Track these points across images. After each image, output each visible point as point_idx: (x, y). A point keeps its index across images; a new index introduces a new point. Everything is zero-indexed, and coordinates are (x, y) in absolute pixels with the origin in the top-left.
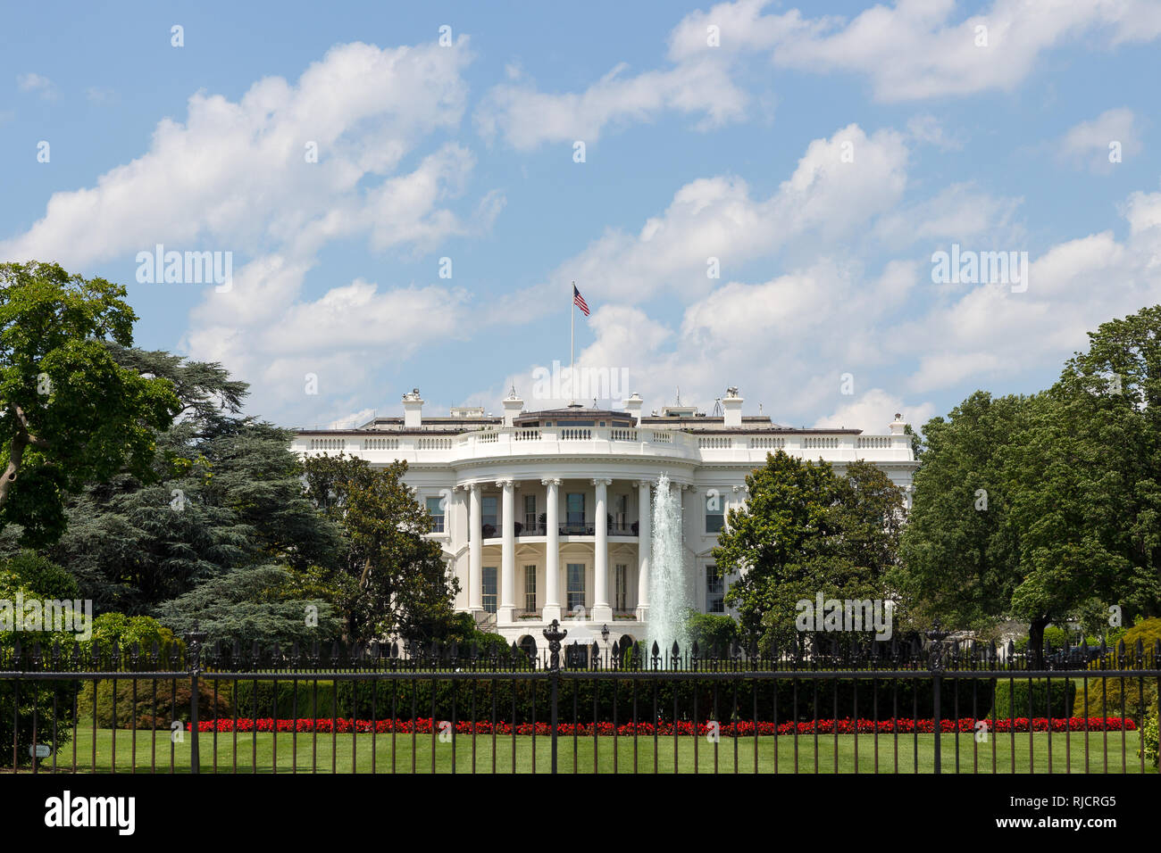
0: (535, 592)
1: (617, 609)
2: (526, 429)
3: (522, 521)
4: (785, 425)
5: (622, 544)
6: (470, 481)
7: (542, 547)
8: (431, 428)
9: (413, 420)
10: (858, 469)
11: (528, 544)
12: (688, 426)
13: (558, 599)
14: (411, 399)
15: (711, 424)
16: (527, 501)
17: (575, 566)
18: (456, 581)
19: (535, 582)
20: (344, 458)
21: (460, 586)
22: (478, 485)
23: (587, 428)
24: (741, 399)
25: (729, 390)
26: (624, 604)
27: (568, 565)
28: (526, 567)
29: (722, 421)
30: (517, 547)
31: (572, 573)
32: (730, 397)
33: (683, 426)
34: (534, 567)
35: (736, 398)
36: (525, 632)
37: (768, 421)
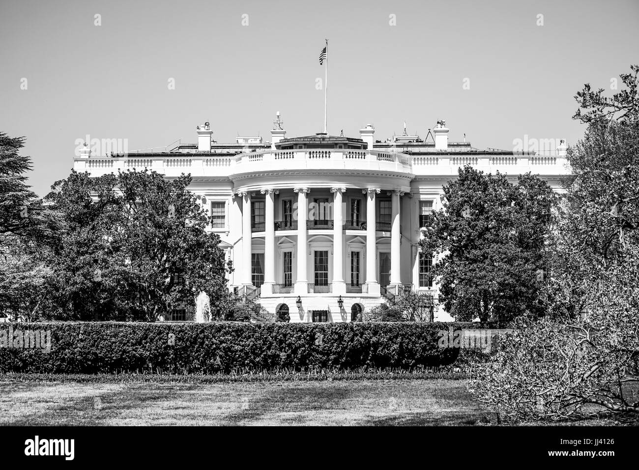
0: (291, 271)
1: (352, 284)
2: (283, 151)
3: (280, 219)
4: (481, 149)
5: (356, 236)
6: (243, 190)
7: (294, 238)
8: (219, 151)
9: (204, 145)
10: (525, 180)
11: (286, 236)
12: (410, 149)
13: (308, 277)
14: (202, 130)
15: (427, 148)
16: (285, 205)
17: (321, 252)
18: (230, 263)
19: (291, 264)
20: (147, 172)
21: (233, 267)
22: (250, 193)
23: (328, 150)
24: (447, 129)
25: (438, 123)
26: (358, 281)
27: (316, 252)
28: (285, 253)
29: (434, 146)
30: (277, 239)
31: (318, 258)
32: (439, 127)
33: (405, 149)
34: (291, 253)
35: (444, 128)
36: (282, 301)
37: (469, 145)
